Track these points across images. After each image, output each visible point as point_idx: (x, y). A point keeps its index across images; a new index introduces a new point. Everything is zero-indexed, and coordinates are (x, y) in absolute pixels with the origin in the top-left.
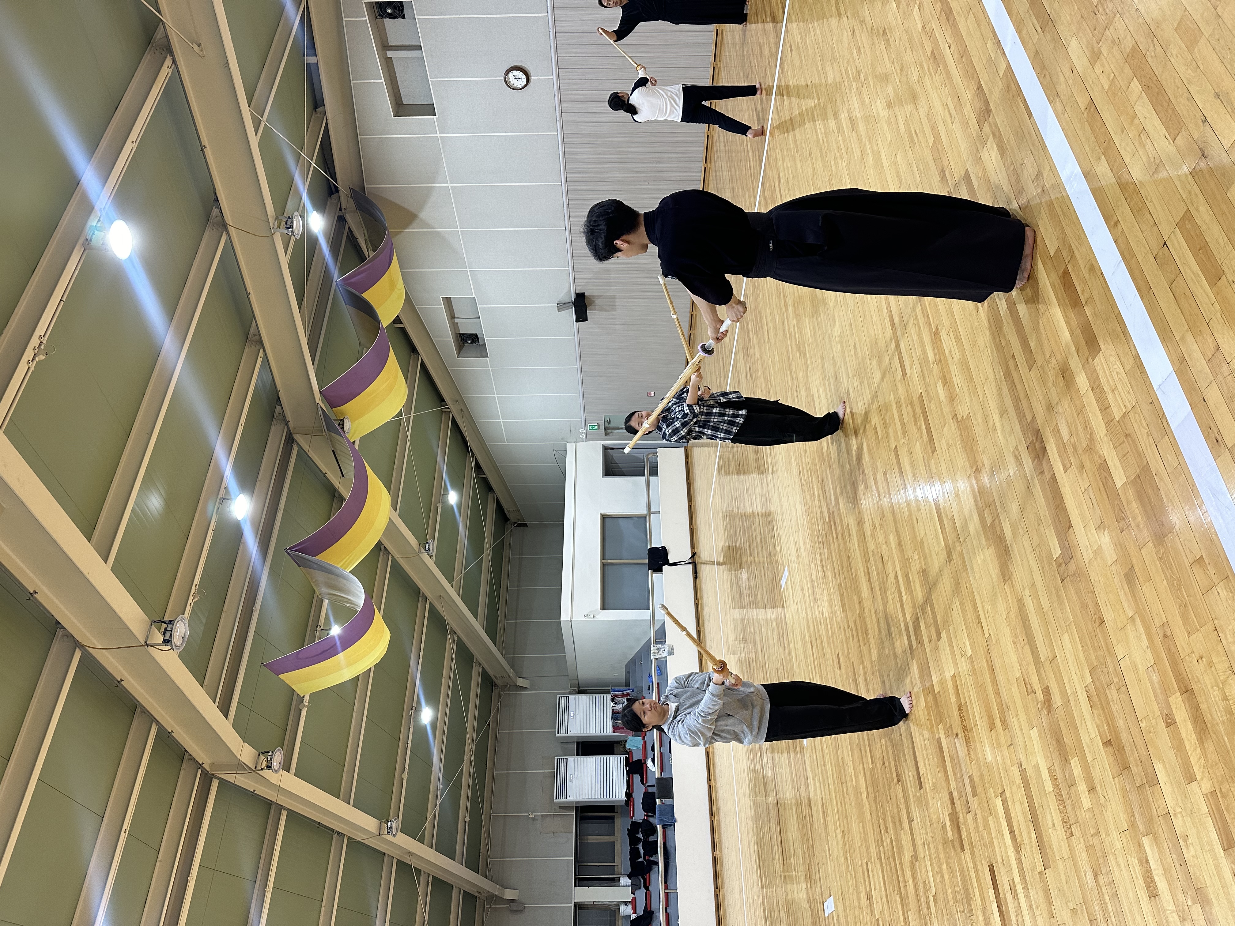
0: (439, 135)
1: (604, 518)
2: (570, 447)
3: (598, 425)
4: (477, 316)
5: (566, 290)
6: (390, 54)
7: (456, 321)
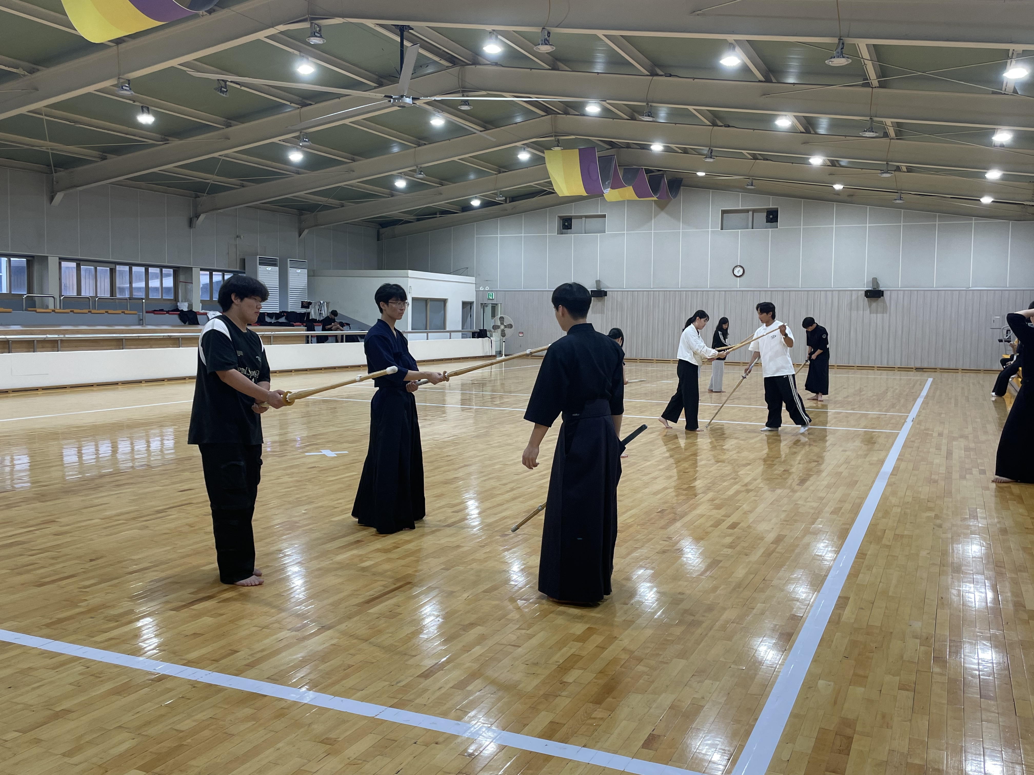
0: (710, 230)
1: (444, 301)
2: (472, 279)
3: (493, 299)
4: (586, 232)
5: (609, 285)
6: (751, 213)
7: (584, 219)
